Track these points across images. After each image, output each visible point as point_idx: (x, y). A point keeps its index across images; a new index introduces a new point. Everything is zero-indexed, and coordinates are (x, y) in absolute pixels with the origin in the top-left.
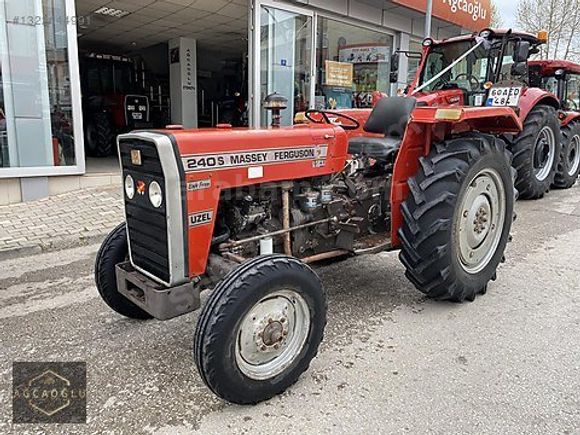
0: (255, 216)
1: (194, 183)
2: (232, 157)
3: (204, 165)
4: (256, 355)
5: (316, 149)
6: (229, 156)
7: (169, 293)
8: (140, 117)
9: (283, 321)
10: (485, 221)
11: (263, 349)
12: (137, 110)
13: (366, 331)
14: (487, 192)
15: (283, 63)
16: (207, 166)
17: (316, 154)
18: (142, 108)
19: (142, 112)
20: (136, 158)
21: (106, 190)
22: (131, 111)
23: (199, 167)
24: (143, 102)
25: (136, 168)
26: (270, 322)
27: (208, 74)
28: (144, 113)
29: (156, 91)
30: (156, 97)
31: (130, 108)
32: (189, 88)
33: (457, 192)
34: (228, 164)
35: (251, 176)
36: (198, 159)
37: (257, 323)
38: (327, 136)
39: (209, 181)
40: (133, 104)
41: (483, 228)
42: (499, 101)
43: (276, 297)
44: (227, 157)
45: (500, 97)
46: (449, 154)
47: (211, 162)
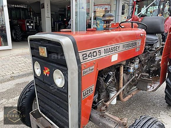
1: (85, 70)
2: (105, 50)
5: (137, 42)
8: (32, 28)
12: (30, 25)
15: (83, 8)
18: (32, 24)
19: (32, 26)
20: (43, 52)
21: (21, 55)
22: (28, 25)
24: (32, 22)
25: (43, 58)
27: (54, 13)
28: (33, 26)
30: (36, 21)
31: (28, 24)
32: (48, 17)
34: (103, 54)
39: (93, 67)
40: (29, 23)
44: (102, 50)
47: (95, 54)
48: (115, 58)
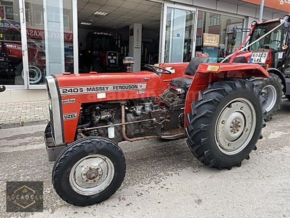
0: (105, 116)
1: (66, 100)
2: (88, 88)
3: (72, 92)
4: (84, 184)
5: (139, 85)
6: (86, 88)
7: (53, 149)
8: (114, 62)
9: (98, 169)
10: (240, 126)
11: (87, 181)
12: (112, 59)
13: (161, 178)
14: (240, 111)
15: (178, 35)
16: (73, 92)
17: (139, 87)
18: (114, 57)
22: (110, 59)
23: (69, 93)
24: (115, 55)
26: (90, 169)
28: (115, 60)
29: (124, 49)
30: (124, 52)
31: (109, 57)
32: (137, 48)
33: (214, 110)
34: (85, 91)
35: (98, 98)
36: (68, 89)
37: (83, 169)
38: (145, 78)
40: (111, 55)
41: (238, 131)
42: (256, 60)
43: (96, 157)
44: (84, 88)
45: (257, 58)
46: (212, 90)
47: (76, 90)
48: (101, 96)
